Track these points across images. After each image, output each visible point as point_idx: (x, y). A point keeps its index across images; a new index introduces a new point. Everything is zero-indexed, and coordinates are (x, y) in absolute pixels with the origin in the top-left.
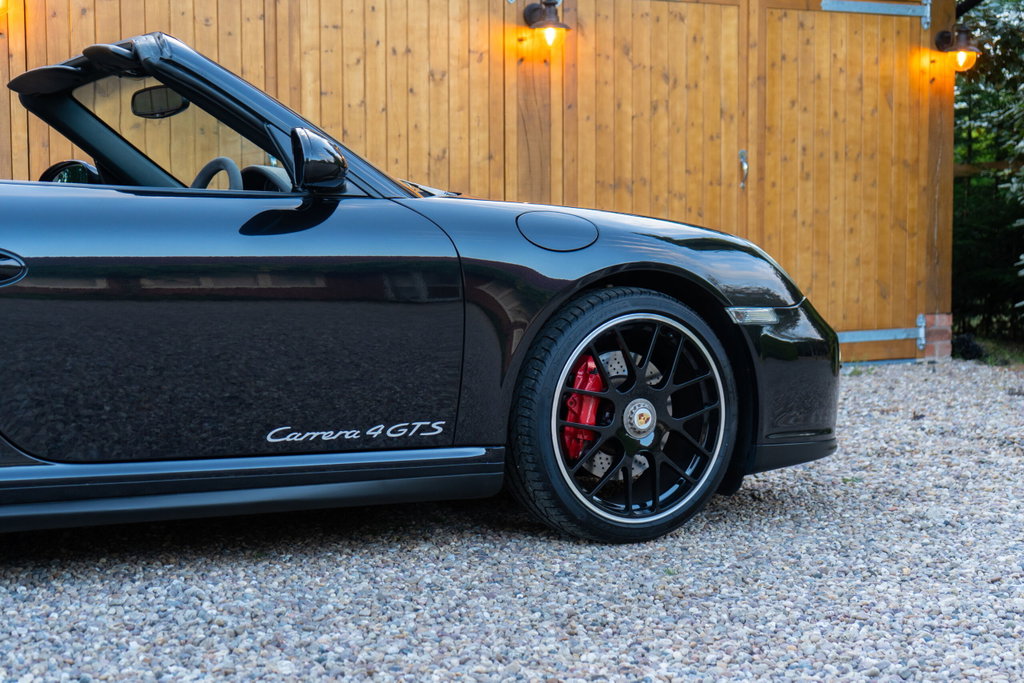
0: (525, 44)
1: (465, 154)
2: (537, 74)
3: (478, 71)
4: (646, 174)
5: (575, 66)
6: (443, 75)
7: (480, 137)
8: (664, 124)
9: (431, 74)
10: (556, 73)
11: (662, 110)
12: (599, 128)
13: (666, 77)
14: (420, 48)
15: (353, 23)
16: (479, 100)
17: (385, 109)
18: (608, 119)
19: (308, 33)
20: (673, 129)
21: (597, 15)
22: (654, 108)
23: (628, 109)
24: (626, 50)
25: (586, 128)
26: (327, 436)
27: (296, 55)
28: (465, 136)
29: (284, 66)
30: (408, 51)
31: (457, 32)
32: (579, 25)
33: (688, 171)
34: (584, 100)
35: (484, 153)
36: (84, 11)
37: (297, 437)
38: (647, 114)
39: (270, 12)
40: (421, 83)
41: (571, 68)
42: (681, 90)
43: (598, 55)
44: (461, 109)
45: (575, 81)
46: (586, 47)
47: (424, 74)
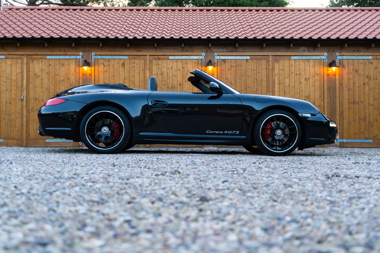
0: (329, 71)
1: (314, 96)
2: (332, 78)
3: (317, 78)
4: (362, 100)
5: (342, 75)
6: (308, 79)
7: (318, 92)
8: (367, 88)
9: (306, 79)
10: (337, 77)
11: (367, 85)
12: (349, 89)
13: (368, 77)
14: (303, 73)
15: (287, 69)
16: (317, 84)
17: (294, 87)
18: (352, 88)
19: (276, 71)
20: (370, 89)
21: (348, 64)
22: (364, 84)
23: (357, 85)
24: (357, 71)
25: (345, 90)
26: (217, 132)
27: (274, 76)
28: (314, 92)
29: (271, 78)
30: (300, 74)
31: (312, 69)
32: (343, 66)
33: (374, 99)
34: (345, 83)
35: (319, 96)
36: (229, 70)
37: (211, 132)
38: (362, 86)
39: (268, 68)
40: (303, 81)
41: (341, 76)
42: (372, 80)
43: (348, 73)
44: (313, 86)
45: (343, 79)
46: (345, 71)
47: (304, 79)
